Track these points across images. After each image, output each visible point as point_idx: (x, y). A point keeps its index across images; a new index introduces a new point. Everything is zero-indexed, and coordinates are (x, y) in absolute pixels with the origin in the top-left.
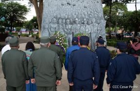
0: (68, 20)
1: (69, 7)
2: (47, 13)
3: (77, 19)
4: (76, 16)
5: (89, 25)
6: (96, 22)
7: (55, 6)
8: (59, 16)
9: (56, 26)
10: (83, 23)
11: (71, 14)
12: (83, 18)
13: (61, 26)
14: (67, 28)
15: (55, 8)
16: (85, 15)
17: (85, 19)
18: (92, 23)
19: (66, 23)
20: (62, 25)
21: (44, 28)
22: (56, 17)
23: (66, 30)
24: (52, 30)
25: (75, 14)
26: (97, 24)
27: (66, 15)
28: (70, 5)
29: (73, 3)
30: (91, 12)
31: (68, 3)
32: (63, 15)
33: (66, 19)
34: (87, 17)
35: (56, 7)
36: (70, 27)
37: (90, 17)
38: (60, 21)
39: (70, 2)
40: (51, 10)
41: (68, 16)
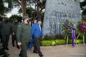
0: (62, 14)
1: (63, 5)
2: (49, 8)
3: (67, 14)
4: (66, 12)
5: (73, 18)
6: (77, 16)
7: (55, 4)
8: (57, 11)
10: (70, 17)
11: (64, 10)
13: (58, 18)
15: (54, 5)
16: (71, 12)
17: (71, 14)
18: (75, 17)
20: (59, 17)
21: (47, 18)
22: (55, 11)
25: (66, 11)
26: (77, 18)
27: (61, 10)
28: (63, 4)
29: (65, 3)
30: (75, 10)
31: (62, 3)
32: (59, 11)
33: (61, 13)
34: (72, 13)
36: (63, 19)
37: (74, 13)
38: (57, 14)
39: (63, 3)
40: (52, 6)
41: (62, 11)
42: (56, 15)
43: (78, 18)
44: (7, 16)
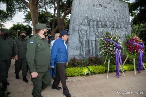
0: (100, 23)
1: (101, 8)
2: (77, 12)
3: (108, 22)
4: (107, 19)
5: (118, 29)
6: (124, 27)
7: (87, 5)
8: (90, 17)
9: (87, 28)
10: (113, 27)
11: (103, 16)
12: (114, 22)
13: (92, 29)
14: (99, 31)
16: (115, 19)
17: (115, 23)
18: (121, 27)
19: (97, 26)
20: (94, 27)
21: (74, 30)
22: (87, 18)
23: (97, 34)
24: (83, 33)
25: (107, 17)
27: (98, 16)
28: (101, 6)
29: (104, 5)
30: (120, 16)
31: (99, 4)
32: (95, 17)
33: (98, 22)
35: (88, 7)
36: (101, 31)
37: (119, 22)
38: (92, 23)
39: (102, 3)
40: (82, 9)
41: (100, 18)
42: (89, 25)
43: (126, 28)
44: (4, 26)
